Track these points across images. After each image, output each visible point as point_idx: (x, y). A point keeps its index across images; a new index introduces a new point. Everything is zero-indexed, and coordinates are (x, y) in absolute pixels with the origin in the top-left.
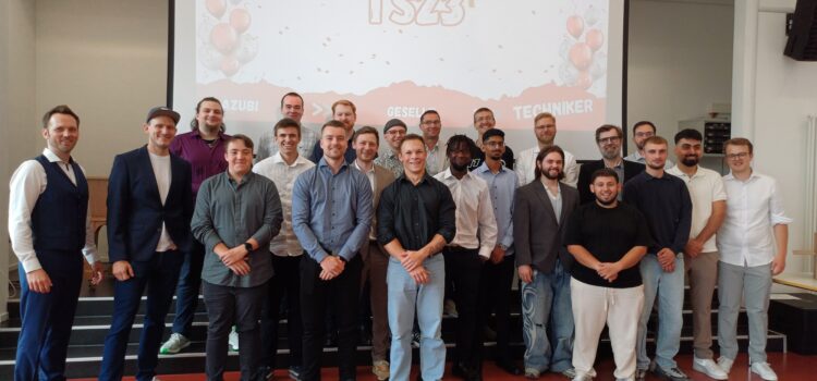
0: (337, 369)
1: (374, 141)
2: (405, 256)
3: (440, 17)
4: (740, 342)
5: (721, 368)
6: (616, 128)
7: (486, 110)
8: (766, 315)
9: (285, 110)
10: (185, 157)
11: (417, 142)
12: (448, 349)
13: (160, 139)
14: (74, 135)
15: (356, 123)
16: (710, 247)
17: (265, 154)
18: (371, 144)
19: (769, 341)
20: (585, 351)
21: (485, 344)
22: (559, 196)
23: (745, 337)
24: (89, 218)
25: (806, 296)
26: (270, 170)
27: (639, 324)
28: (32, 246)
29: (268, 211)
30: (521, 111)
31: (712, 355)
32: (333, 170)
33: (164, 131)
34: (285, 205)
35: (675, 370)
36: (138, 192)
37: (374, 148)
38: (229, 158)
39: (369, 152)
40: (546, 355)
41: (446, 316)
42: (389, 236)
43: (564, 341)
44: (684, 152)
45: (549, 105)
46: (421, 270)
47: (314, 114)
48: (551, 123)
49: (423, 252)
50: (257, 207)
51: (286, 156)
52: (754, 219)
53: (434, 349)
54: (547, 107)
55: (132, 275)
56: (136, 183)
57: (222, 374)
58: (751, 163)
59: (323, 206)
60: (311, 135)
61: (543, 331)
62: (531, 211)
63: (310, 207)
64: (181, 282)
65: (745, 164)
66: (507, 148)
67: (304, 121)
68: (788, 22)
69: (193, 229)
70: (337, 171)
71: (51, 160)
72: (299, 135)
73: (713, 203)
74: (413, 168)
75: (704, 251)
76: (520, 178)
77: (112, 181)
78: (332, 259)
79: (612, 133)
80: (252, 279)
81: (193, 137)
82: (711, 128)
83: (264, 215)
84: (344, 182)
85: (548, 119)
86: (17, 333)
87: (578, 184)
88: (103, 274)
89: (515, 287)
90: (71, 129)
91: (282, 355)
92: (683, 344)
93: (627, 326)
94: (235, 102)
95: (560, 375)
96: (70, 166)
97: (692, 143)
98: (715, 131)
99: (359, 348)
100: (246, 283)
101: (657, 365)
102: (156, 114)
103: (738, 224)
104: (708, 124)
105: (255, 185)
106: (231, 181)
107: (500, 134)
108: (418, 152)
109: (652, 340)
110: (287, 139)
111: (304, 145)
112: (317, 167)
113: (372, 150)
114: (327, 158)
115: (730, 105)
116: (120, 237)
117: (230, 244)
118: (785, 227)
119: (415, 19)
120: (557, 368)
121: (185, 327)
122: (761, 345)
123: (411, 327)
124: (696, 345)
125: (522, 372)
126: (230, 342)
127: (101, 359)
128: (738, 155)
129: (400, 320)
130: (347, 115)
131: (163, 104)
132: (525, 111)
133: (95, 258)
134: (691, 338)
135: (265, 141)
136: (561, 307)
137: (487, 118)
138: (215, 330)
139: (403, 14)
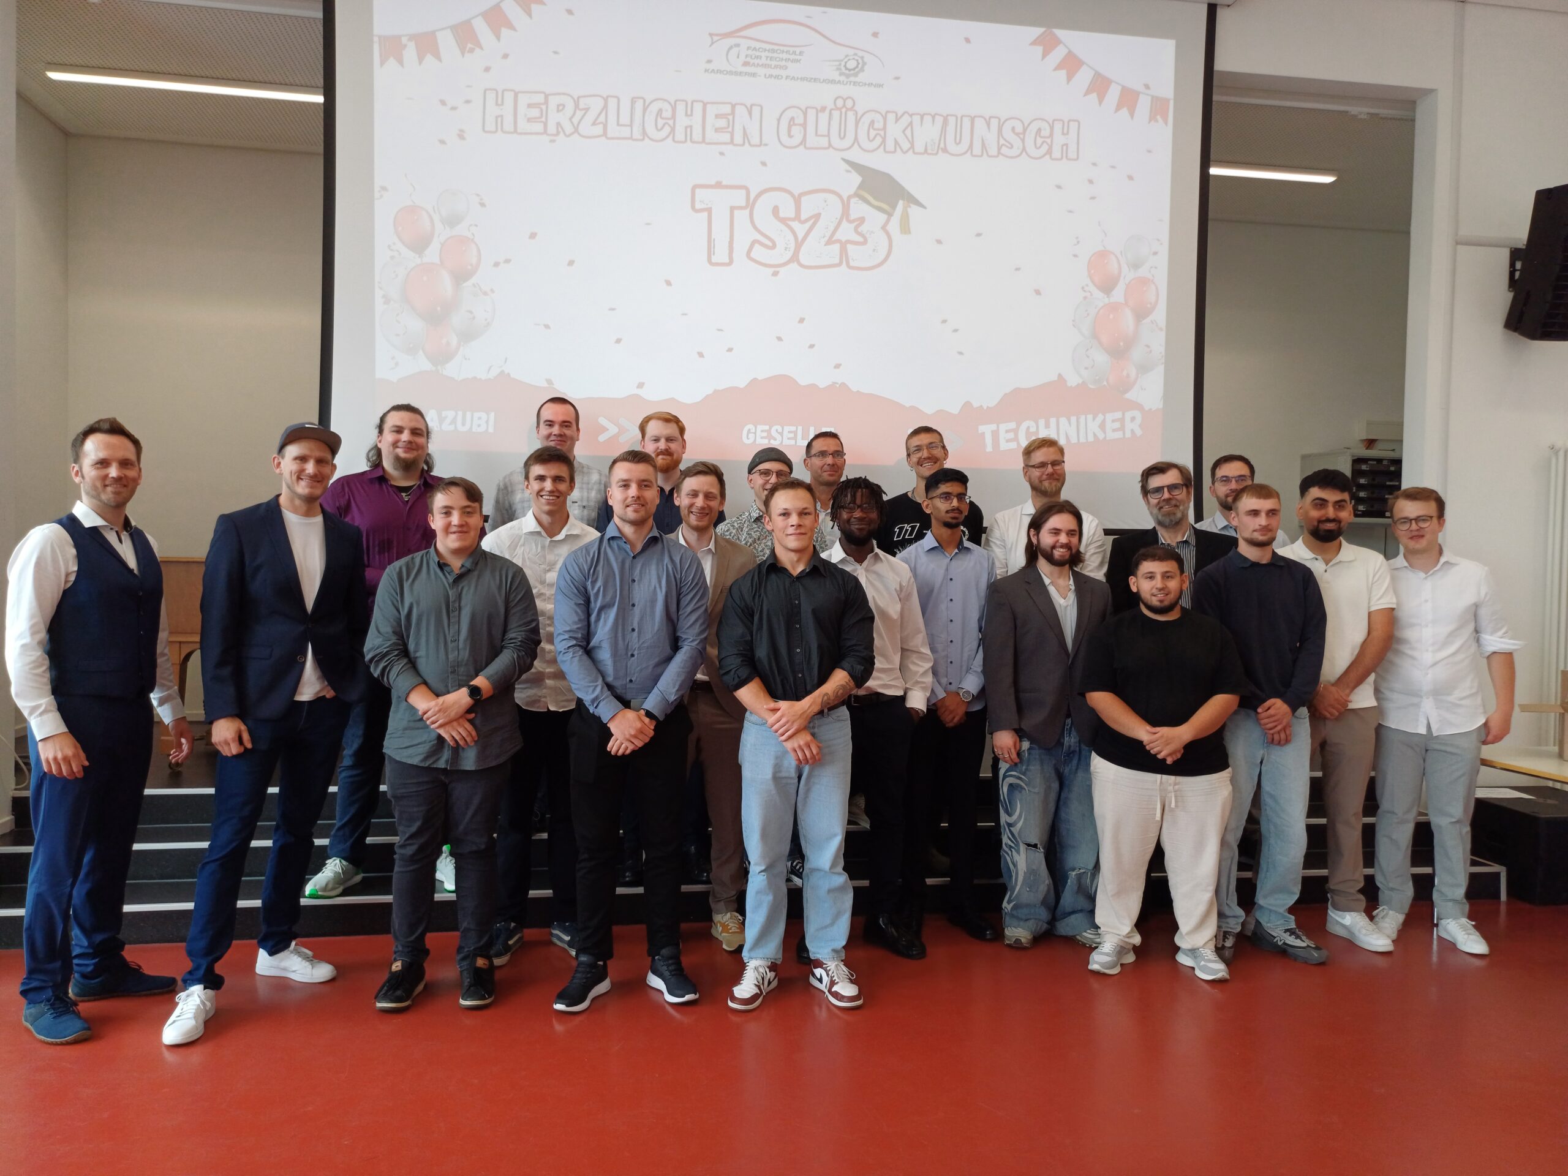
0: (641, 929)
1: (715, 490)
2: (775, 710)
3: (843, 252)
4: (1416, 878)
5: (1380, 930)
6: (1181, 470)
7: (927, 430)
8: (1467, 829)
9: (544, 430)
10: (358, 519)
11: (802, 493)
12: (857, 891)
13: (303, 483)
14: (131, 473)
15: (684, 456)
16: (1363, 698)
17: (506, 514)
18: (708, 496)
19: (1473, 877)
20: (1118, 894)
21: (929, 881)
22: (1072, 597)
23: (1427, 870)
24: (163, 636)
25: (1545, 791)
26: (513, 546)
27: (1223, 843)
28: (49, 687)
29: (514, 623)
30: (995, 435)
31: (1363, 904)
32: (633, 546)
33: (310, 468)
34: (543, 614)
35: (1291, 932)
36: (260, 585)
37: (714, 504)
38: (437, 522)
39: (704, 512)
40: (1044, 903)
41: (852, 827)
42: (744, 672)
43: (1079, 877)
44: (1315, 514)
45: (1053, 421)
46: (803, 739)
47: (602, 438)
48: (1057, 457)
49: (809, 703)
50: (490, 618)
51: (546, 519)
52: (1445, 643)
53: (830, 891)
54: (1047, 426)
55: (249, 746)
56: (258, 569)
57: (422, 937)
58: (1440, 535)
59: (612, 613)
60: (595, 477)
61: (1039, 856)
62: (1016, 624)
63: (589, 615)
64: (347, 761)
65: (1428, 537)
66: (972, 504)
67: (580, 452)
68: (1512, 265)
69: (368, 658)
70: (639, 547)
71: (87, 523)
72: (572, 480)
73: (1370, 614)
74: (793, 543)
75: (1351, 706)
76: (997, 564)
77: (211, 564)
78: (630, 714)
79: (1171, 477)
80: (481, 756)
81: (371, 481)
82: (1364, 467)
83: (505, 631)
84: (653, 567)
85: (1052, 449)
86: (27, 856)
87: (1108, 575)
88: (192, 741)
89: (985, 773)
90: (124, 463)
91: (536, 900)
92: (1306, 881)
93: (1199, 847)
94: (450, 414)
95: (1071, 941)
96: (125, 536)
97: (1332, 496)
98: (1372, 473)
99: (684, 888)
100: (469, 762)
101: (1258, 923)
102: (294, 435)
103: (1415, 654)
104: (1357, 461)
105: (487, 575)
106: (442, 566)
107: (960, 478)
108: (802, 513)
109: (1248, 874)
110: (548, 485)
111: (580, 499)
112: (602, 539)
113: (710, 508)
114: (619, 524)
115: (1400, 425)
116: (226, 671)
117: (440, 687)
118: (1508, 657)
119: (795, 258)
120: (1067, 927)
121: (353, 846)
122: (1458, 886)
123: (786, 847)
124: (1332, 885)
125: (999, 935)
126: (439, 876)
127: (190, 906)
128: (1417, 519)
129: (764, 835)
130: (669, 439)
131: (311, 418)
132: (1003, 436)
133: (174, 711)
134: (1323, 872)
135: (505, 491)
136: (1073, 811)
137: (930, 446)
138: (410, 851)
139: (774, 246)
